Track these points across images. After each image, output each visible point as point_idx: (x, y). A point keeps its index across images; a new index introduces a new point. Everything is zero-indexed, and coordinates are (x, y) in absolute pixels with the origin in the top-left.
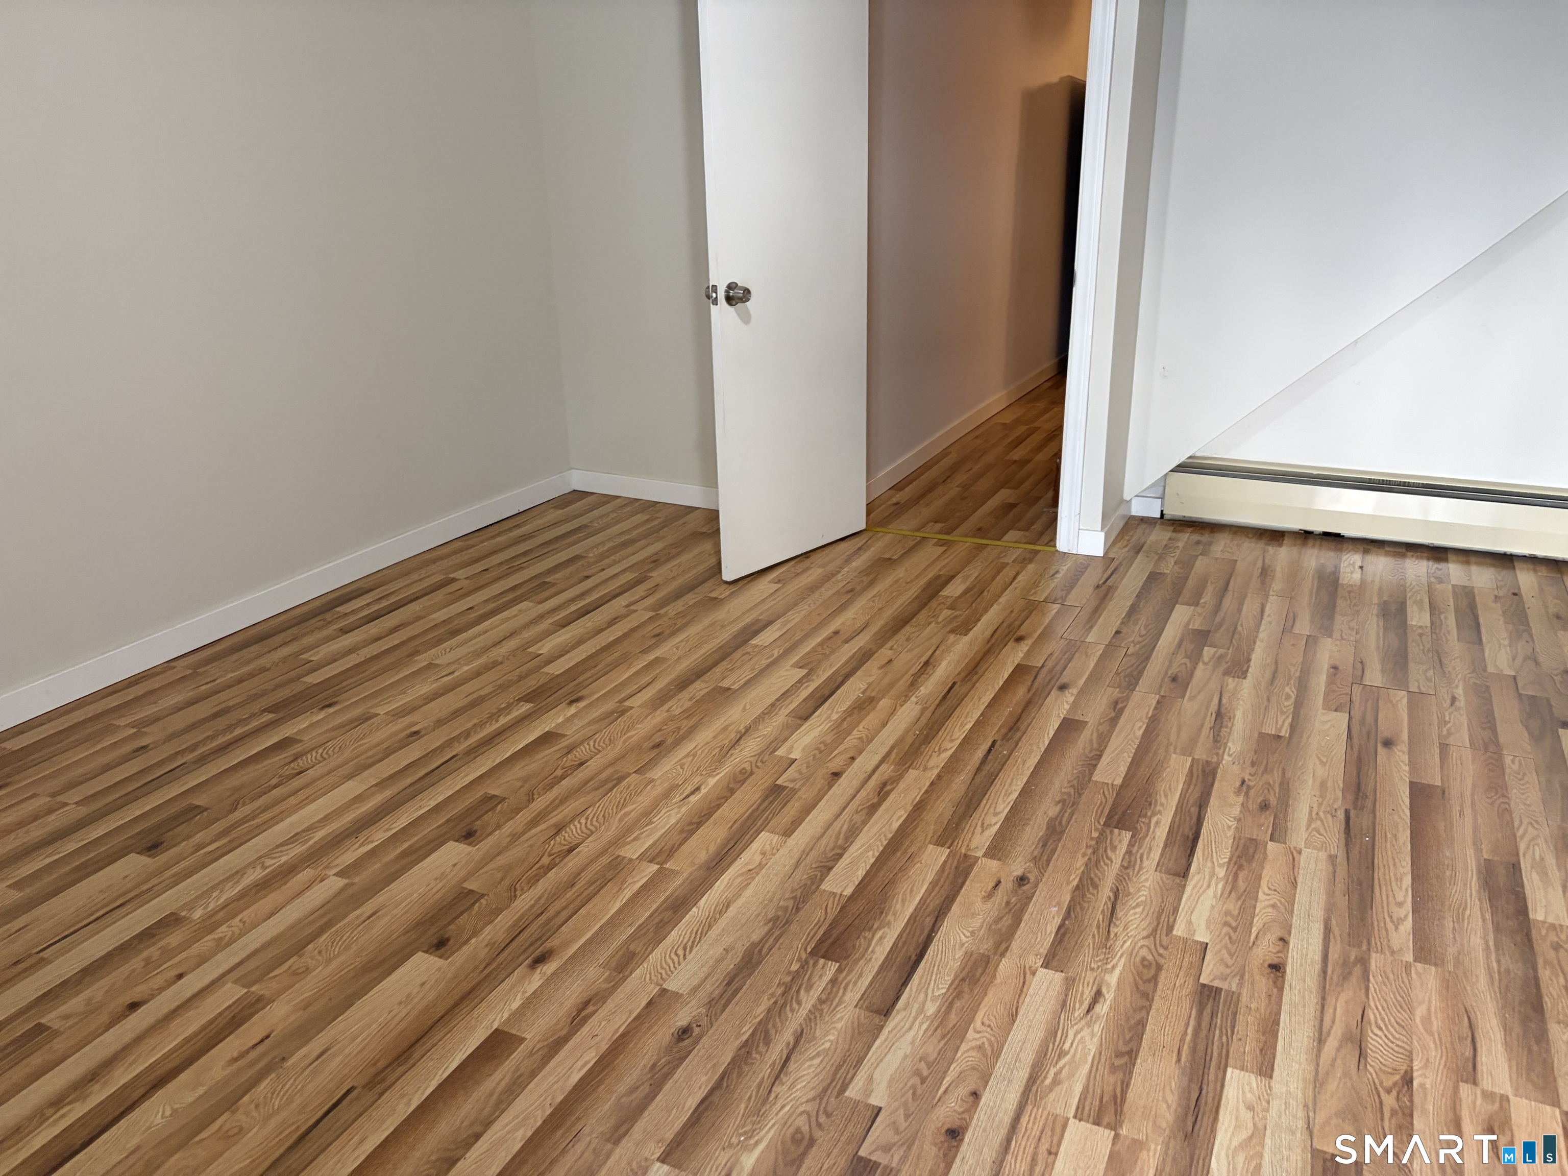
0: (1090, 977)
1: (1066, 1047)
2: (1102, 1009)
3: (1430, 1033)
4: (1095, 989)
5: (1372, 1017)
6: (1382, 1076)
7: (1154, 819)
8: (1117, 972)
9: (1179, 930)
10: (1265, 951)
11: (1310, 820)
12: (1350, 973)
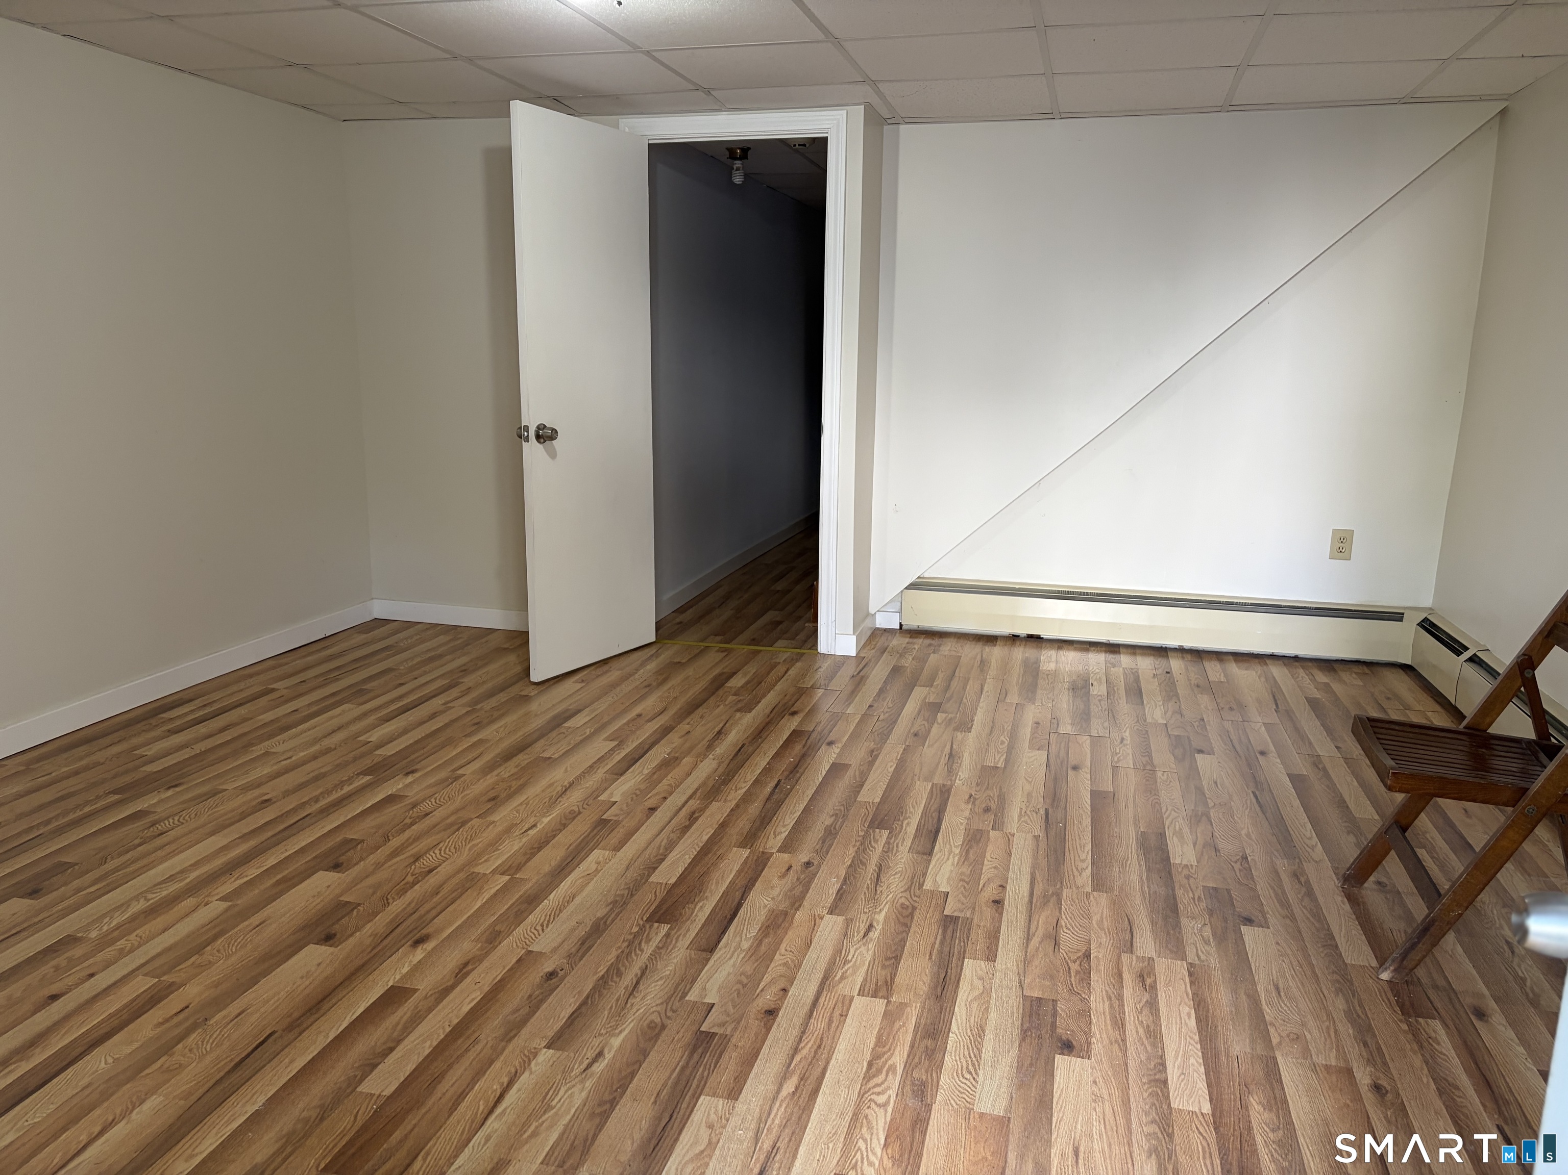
0: (864, 917)
1: (850, 957)
2: (874, 935)
3: (1103, 929)
4: (868, 924)
5: (1063, 924)
6: (1070, 954)
7: (905, 822)
8: (883, 914)
9: (928, 885)
10: (990, 892)
11: (1020, 816)
12: (1049, 901)
